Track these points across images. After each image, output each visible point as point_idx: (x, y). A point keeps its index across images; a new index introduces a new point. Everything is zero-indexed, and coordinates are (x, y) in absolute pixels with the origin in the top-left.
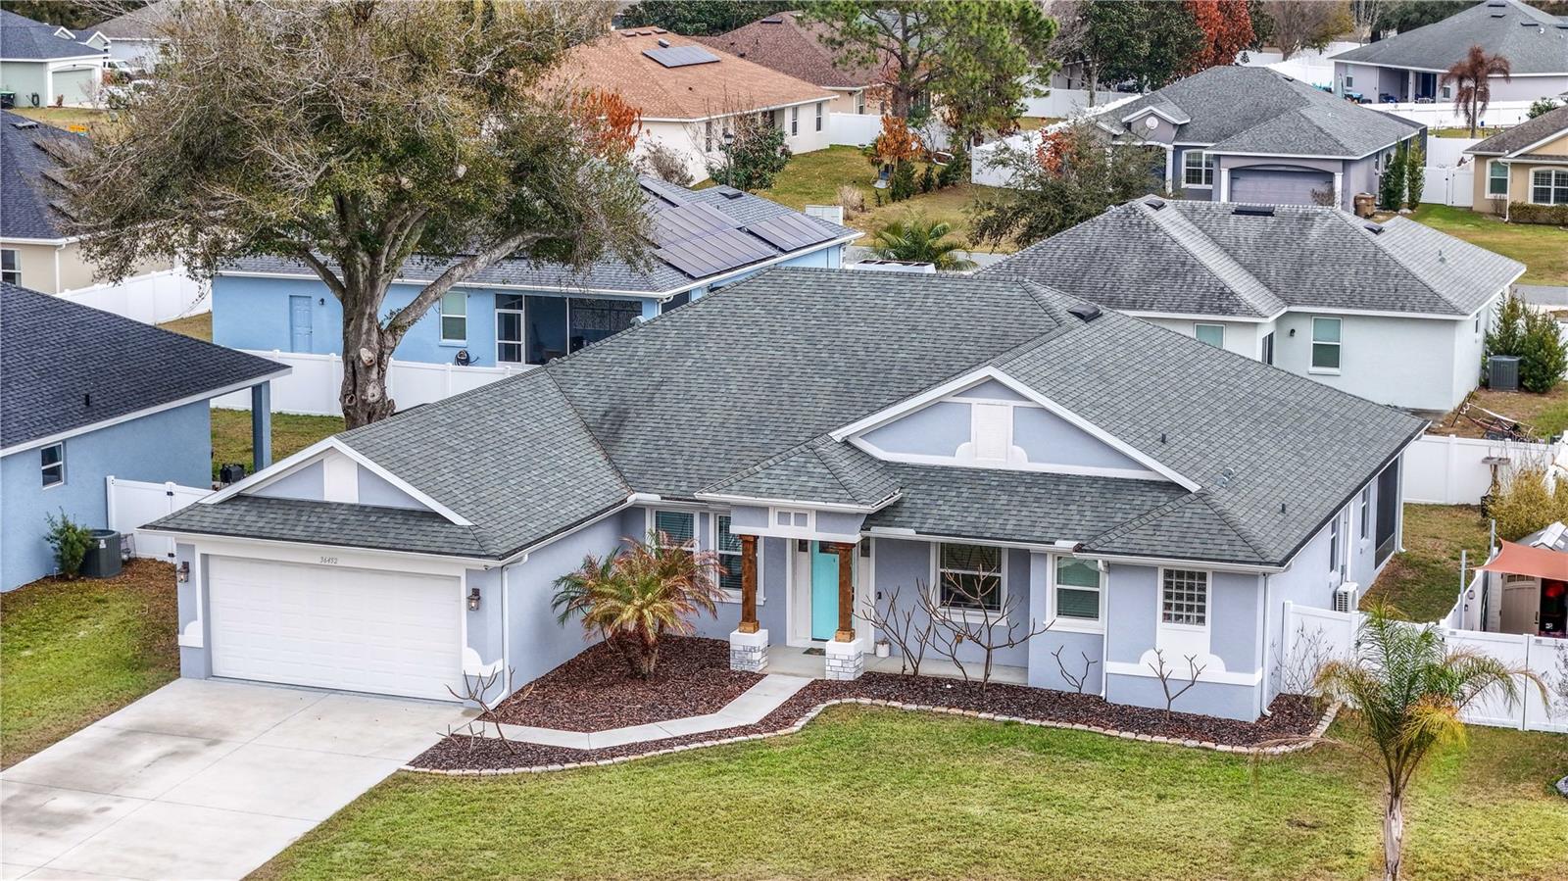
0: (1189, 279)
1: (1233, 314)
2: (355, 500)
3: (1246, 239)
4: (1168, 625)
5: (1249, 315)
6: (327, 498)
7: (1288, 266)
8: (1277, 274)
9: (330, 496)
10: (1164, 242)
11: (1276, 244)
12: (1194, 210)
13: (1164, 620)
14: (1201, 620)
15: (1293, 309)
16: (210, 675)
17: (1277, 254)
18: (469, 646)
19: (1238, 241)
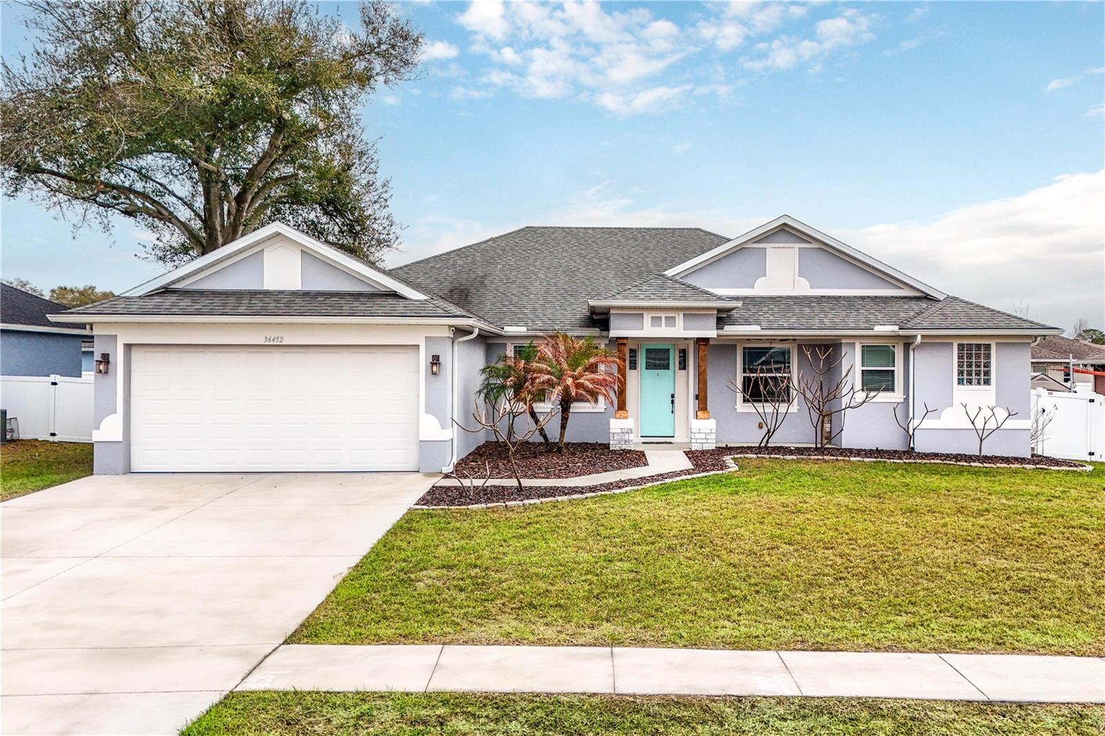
2: (297, 286)
4: (961, 387)
6: (266, 287)
9: (270, 284)
13: (959, 383)
14: (987, 382)
16: (128, 471)
18: (427, 412)
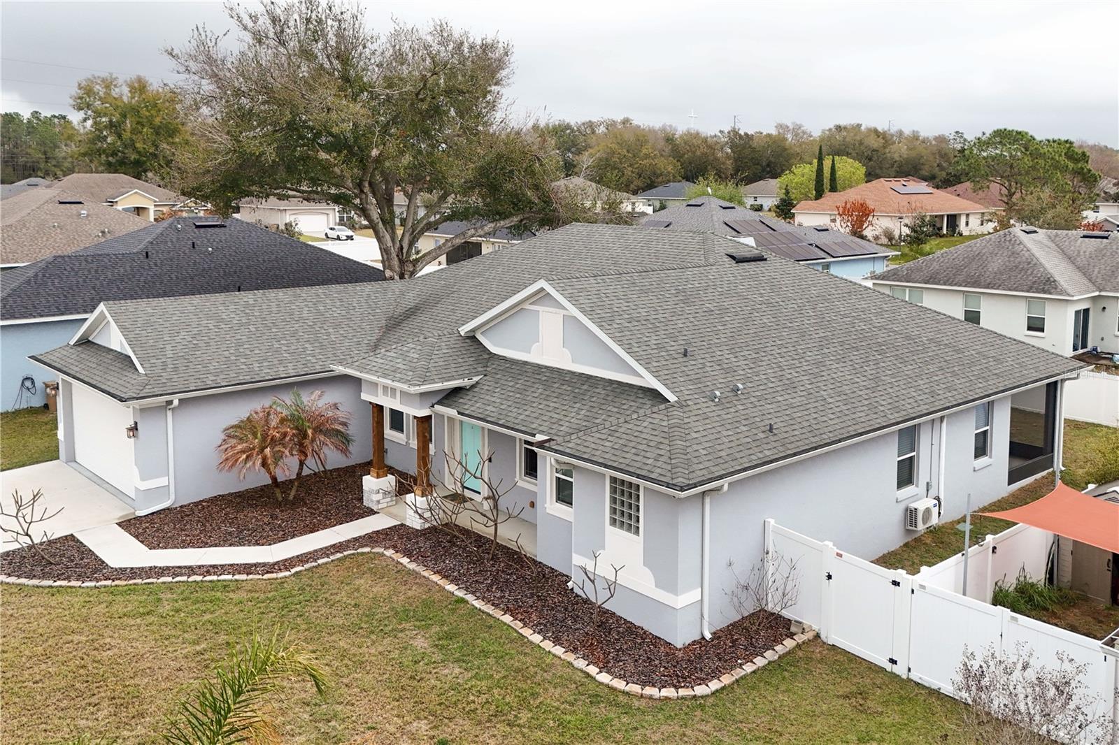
0: (1029, 272)
1: (1050, 293)
3: (1085, 252)
4: (614, 529)
5: (1061, 294)
7: (1108, 268)
8: (1099, 273)
10: (1022, 250)
11: (1104, 255)
12: (1057, 235)
13: (611, 523)
14: (637, 530)
15: (1103, 294)
16: (73, 460)
17: (1103, 261)
18: (135, 464)
19: (1079, 252)
